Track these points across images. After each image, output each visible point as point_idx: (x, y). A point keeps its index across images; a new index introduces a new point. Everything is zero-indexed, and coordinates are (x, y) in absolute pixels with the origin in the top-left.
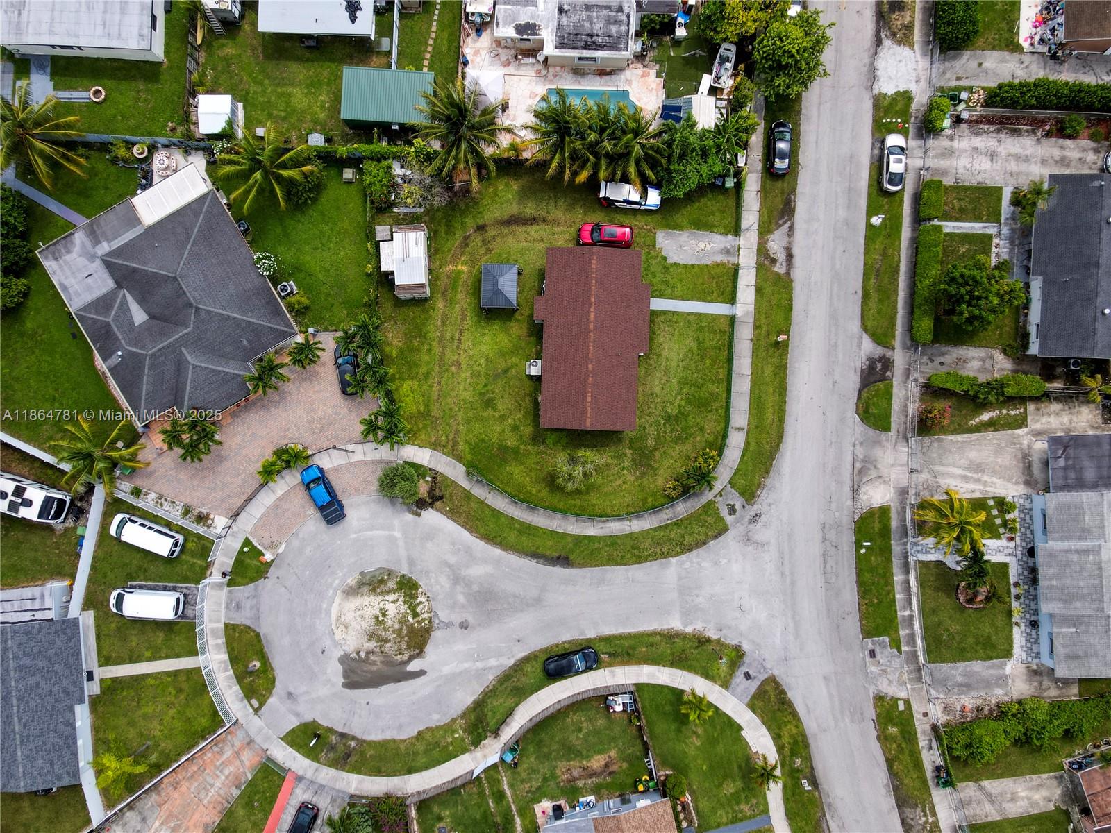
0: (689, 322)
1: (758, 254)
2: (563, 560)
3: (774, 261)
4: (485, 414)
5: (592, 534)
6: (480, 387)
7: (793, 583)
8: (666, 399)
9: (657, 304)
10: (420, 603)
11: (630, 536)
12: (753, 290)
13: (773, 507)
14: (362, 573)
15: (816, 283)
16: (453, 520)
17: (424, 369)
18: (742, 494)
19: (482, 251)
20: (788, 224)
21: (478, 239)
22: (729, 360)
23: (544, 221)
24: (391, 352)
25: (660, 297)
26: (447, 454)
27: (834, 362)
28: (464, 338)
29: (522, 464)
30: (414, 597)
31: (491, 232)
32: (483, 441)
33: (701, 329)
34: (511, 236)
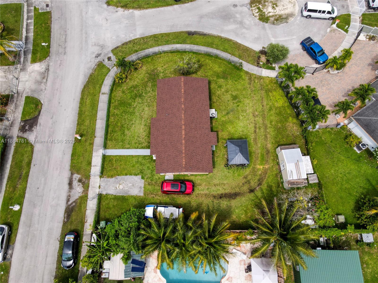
0: (129, 144)
1: (89, 184)
2: (190, 34)
3: (80, 181)
4: (236, 92)
5: (177, 45)
6: (241, 105)
7: (82, 30)
8: (142, 105)
9: (147, 152)
10: (257, 13)
11: (159, 45)
12: (93, 164)
13: (89, 61)
14: (287, 22)
15: (57, 169)
16: (246, 46)
17: (272, 112)
18: (104, 66)
19: (250, 177)
20: (70, 203)
21: (254, 183)
22: (107, 126)
23: (215, 197)
24: (293, 120)
25: (145, 156)
26: (253, 74)
27: (51, 128)
28: (253, 129)
29: (214, 72)
30: (260, 15)
31: (245, 188)
32: (236, 81)
33: (123, 141)
34: (234, 186)
